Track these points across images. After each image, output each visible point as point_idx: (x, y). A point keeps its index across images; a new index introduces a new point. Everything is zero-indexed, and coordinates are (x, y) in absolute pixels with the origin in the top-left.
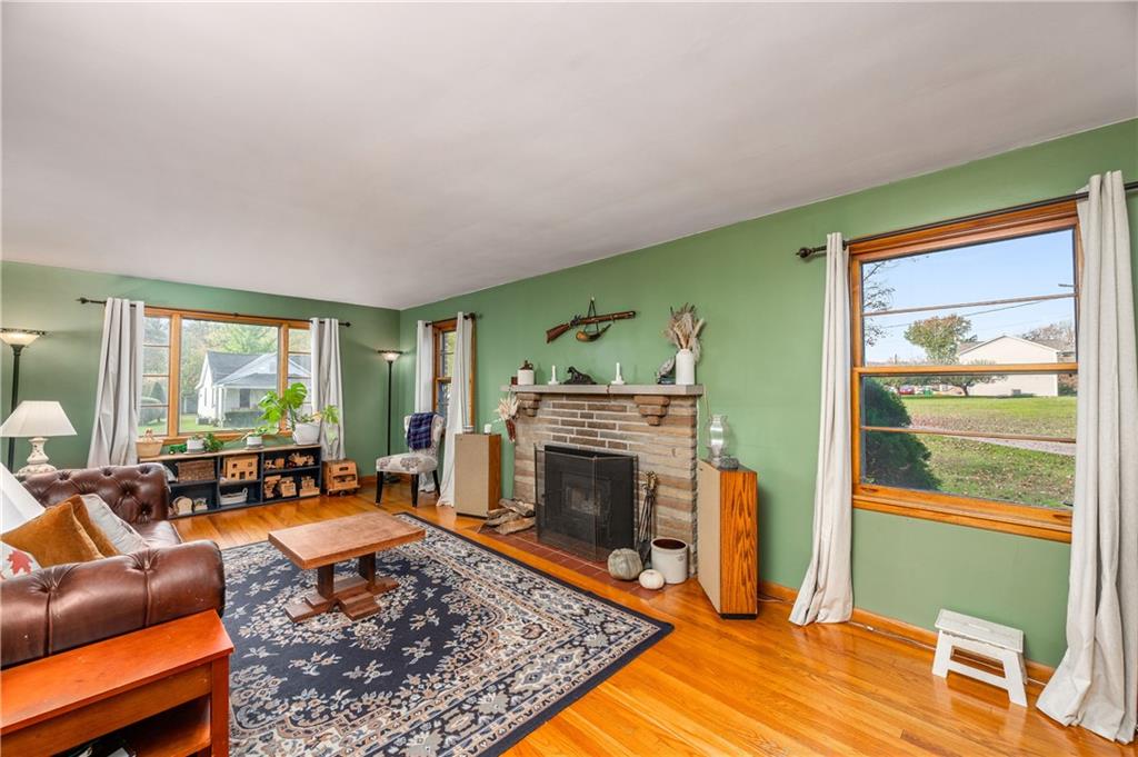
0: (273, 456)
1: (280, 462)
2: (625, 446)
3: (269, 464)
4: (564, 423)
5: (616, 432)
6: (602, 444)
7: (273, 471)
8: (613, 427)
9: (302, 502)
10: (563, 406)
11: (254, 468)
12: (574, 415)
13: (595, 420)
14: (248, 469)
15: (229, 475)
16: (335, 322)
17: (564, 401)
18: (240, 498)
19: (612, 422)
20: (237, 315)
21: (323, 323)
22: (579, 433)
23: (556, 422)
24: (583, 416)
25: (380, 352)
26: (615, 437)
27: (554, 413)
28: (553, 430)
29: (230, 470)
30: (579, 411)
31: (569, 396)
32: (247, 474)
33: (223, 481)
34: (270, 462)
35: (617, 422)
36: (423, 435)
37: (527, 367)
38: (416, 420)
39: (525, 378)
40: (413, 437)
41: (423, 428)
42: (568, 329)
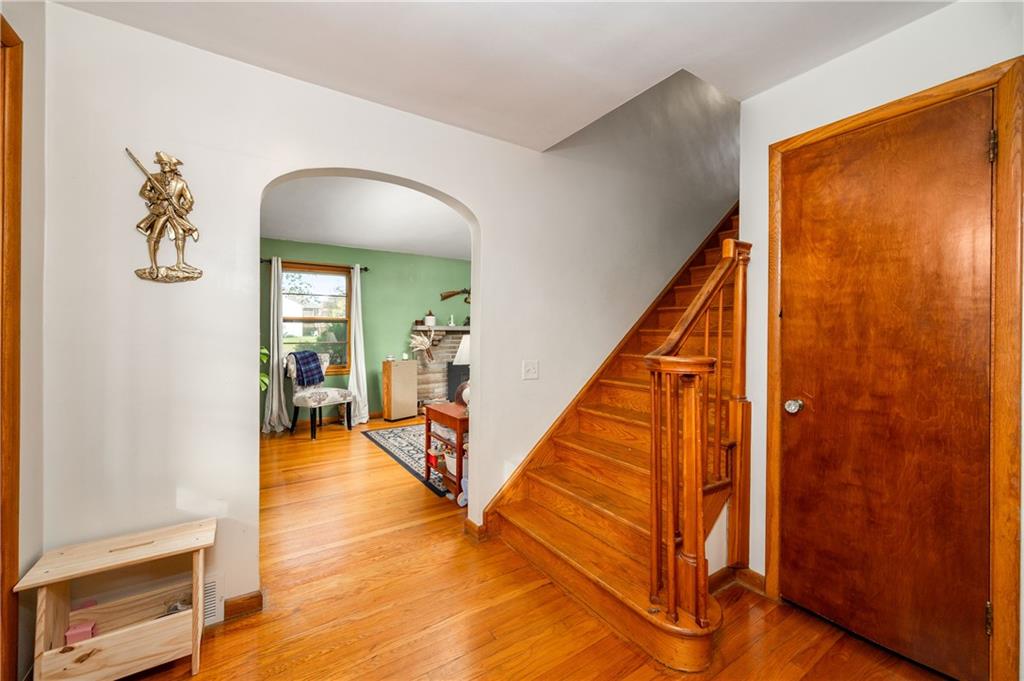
10: (459, 338)
27: (452, 343)
28: (452, 352)
36: (315, 372)
37: (430, 314)
38: (302, 358)
39: (430, 322)
40: (305, 375)
41: (313, 365)
42: (458, 293)
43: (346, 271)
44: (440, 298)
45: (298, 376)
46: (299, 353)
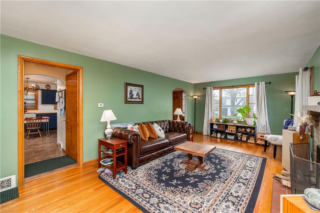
0: (242, 127)
1: (243, 130)
3: (240, 129)
7: (240, 132)
9: (249, 144)
11: (235, 130)
14: (234, 130)
15: (228, 130)
16: (264, 83)
18: (233, 137)
20: (232, 86)
21: (259, 84)
25: (286, 92)
29: (229, 129)
32: (233, 131)
33: (227, 131)
34: (241, 129)
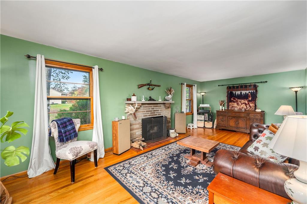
2: (161, 114)
4: (147, 111)
5: (159, 111)
6: (156, 115)
8: (158, 110)
10: (146, 107)
12: (150, 109)
13: (155, 110)
17: (147, 105)
19: (158, 109)
22: (151, 113)
23: (144, 111)
24: (152, 109)
26: (159, 112)
27: (143, 109)
28: (143, 114)
30: (151, 108)
31: (148, 104)
35: (159, 109)
36: (72, 131)
37: (134, 95)
38: (62, 124)
39: (134, 99)
40: (64, 135)
41: (69, 128)
42: (145, 85)
43: (89, 69)
44: (137, 87)
45: (59, 136)
46: (59, 120)
